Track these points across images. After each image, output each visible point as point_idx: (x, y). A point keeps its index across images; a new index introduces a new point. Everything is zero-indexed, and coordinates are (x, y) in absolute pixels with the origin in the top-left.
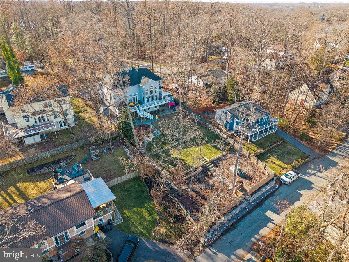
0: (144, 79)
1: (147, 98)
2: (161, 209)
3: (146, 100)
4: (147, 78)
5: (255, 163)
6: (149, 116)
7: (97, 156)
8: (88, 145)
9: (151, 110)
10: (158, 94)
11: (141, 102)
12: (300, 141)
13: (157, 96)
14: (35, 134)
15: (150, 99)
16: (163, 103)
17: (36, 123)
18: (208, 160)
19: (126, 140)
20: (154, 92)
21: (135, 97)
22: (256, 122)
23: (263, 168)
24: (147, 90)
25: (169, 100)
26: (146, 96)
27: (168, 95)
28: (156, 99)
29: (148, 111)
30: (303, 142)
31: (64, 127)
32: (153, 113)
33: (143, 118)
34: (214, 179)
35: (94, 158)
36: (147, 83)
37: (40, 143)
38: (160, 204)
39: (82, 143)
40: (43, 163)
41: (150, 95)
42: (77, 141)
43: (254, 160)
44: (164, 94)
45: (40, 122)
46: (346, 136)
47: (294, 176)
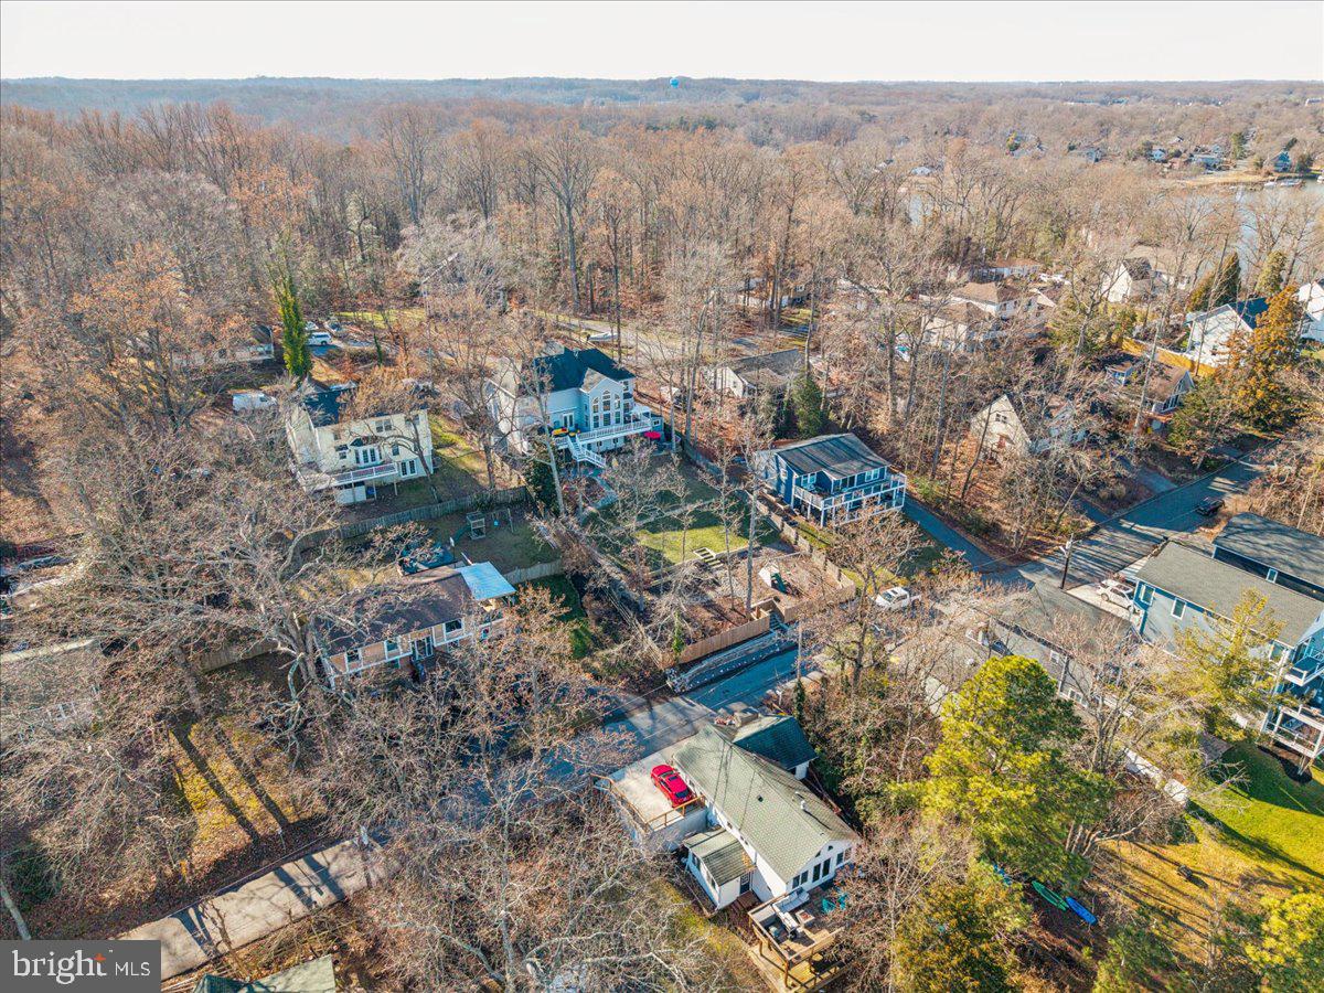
0: (592, 376)
1: (596, 418)
2: (600, 629)
3: (592, 422)
4: (598, 374)
5: (821, 568)
6: (594, 458)
7: (479, 532)
8: (461, 512)
9: (602, 448)
10: (621, 410)
11: (580, 427)
13: (618, 414)
14: (357, 484)
15: (601, 421)
16: (632, 431)
17: (358, 461)
18: (714, 555)
19: (541, 505)
20: (612, 406)
21: (568, 415)
22: (845, 481)
23: (835, 576)
24: (596, 401)
25: (648, 424)
26: (592, 415)
27: (647, 414)
28: (618, 421)
29: (595, 447)
31: (409, 475)
32: (607, 454)
33: (582, 463)
34: (719, 589)
35: (474, 537)
36: (597, 386)
37: (363, 504)
38: (598, 621)
39: (450, 506)
41: (601, 413)
42: (440, 502)
43: (818, 560)
44: (639, 410)
45: (367, 460)
46: (1096, 529)
47: (904, 597)
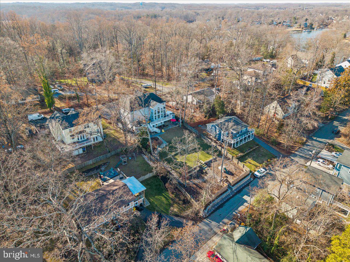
0: (153, 103)
1: (155, 116)
2: (174, 196)
3: (154, 118)
4: (155, 102)
5: (237, 163)
6: (158, 130)
7: (125, 162)
8: (118, 155)
9: (158, 126)
10: (163, 113)
11: (151, 120)
12: (271, 146)
13: (162, 114)
14: (79, 148)
15: (157, 117)
16: (167, 119)
17: (78, 139)
18: (203, 162)
19: (144, 150)
20: (160, 112)
21: (146, 116)
22: (237, 133)
23: (242, 167)
24: (155, 111)
25: (171, 117)
26: (154, 115)
27: (171, 114)
28: (162, 117)
29: (156, 126)
30: (274, 147)
31: (96, 141)
32: (160, 127)
33: (153, 132)
34: (208, 175)
35: (123, 164)
36: (155, 106)
37: (81, 154)
38: (173, 193)
39: (113, 153)
40: (89, 168)
41: (157, 114)
42: (110, 152)
43: (235, 161)
44: (168, 112)
45: (81, 139)
46: (307, 141)
47: (264, 172)
